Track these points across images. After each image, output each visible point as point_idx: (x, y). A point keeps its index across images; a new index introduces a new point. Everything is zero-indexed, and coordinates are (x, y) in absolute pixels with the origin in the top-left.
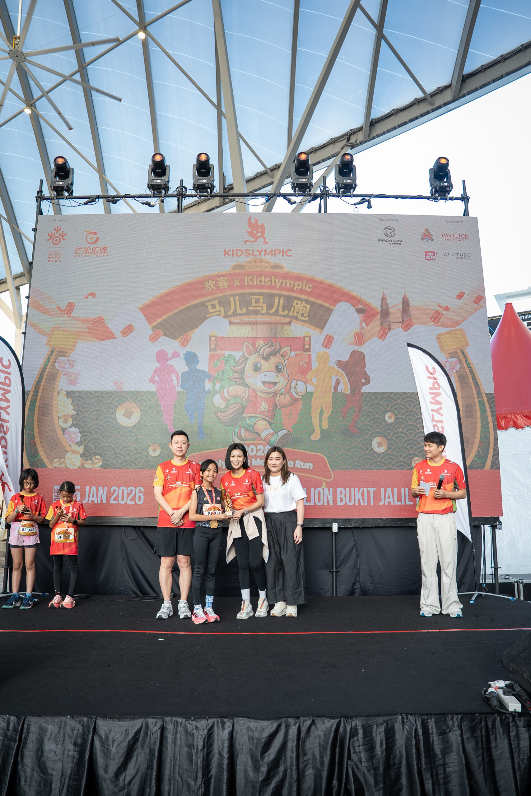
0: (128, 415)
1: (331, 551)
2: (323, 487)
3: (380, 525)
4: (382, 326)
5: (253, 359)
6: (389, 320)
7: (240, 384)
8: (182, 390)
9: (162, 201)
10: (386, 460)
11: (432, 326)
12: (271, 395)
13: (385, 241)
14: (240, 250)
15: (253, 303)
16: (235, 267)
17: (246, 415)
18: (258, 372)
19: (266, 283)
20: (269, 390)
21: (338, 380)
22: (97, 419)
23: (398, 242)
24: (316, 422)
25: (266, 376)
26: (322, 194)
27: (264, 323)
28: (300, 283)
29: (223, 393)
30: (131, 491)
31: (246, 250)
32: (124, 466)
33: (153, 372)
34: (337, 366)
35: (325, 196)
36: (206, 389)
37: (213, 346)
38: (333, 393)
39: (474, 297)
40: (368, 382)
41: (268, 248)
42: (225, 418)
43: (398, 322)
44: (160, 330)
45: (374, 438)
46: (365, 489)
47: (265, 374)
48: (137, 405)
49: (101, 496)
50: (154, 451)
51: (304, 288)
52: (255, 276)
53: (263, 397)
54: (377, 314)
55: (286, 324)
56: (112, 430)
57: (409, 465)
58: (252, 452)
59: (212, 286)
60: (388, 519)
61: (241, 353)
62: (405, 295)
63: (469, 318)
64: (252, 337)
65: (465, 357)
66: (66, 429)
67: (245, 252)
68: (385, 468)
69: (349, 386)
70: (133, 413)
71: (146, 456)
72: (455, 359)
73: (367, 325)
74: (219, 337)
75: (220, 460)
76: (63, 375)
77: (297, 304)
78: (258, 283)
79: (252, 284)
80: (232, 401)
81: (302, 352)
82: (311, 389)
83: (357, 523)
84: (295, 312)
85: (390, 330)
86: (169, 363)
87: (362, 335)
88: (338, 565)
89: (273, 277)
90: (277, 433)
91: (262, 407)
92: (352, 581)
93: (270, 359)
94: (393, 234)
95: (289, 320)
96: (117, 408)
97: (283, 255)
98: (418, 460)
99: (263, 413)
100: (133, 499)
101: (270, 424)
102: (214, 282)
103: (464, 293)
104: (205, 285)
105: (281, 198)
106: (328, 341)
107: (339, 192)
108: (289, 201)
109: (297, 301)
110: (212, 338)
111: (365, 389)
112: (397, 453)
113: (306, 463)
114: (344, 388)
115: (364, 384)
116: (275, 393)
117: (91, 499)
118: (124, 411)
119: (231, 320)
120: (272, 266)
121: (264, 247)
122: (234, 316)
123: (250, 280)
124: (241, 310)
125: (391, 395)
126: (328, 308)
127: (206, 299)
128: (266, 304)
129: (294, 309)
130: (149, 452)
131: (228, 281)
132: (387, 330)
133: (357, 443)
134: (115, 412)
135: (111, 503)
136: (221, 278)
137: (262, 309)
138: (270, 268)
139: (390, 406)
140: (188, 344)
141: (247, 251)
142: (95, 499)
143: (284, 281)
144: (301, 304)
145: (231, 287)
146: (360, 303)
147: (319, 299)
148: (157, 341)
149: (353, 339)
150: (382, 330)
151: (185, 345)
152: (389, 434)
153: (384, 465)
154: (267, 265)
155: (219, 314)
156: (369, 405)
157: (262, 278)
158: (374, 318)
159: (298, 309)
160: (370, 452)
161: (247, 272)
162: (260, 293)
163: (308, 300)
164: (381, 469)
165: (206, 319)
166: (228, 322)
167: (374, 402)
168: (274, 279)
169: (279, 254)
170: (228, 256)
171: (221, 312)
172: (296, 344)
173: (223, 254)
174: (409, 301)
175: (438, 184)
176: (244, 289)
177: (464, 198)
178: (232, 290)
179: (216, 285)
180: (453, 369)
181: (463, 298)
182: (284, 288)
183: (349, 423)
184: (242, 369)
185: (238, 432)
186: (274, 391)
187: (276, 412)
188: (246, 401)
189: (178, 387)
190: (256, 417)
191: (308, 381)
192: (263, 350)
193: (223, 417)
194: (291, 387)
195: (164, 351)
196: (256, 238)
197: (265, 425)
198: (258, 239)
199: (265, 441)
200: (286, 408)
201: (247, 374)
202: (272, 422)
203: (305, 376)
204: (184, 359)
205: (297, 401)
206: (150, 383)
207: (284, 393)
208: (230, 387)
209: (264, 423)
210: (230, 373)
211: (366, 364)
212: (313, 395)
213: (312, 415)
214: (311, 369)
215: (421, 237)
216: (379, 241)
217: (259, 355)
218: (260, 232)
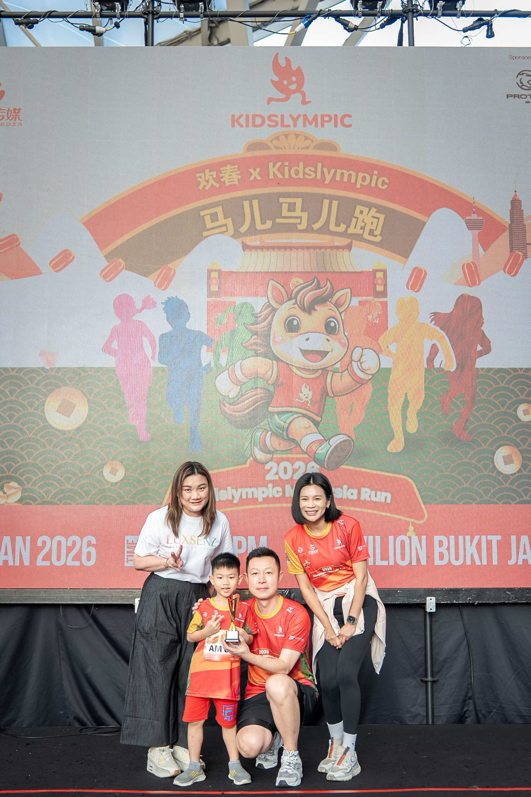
0: (66, 409)
1: (423, 645)
2: (409, 534)
3: (509, 600)
4: (512, 250)
5: (284, 310)
6: (525, 239)
7: (262, 355)
8: (161, 365)
9: (117, 25)
10: (519, 486)
12: (317, 375)
13: (519, 96)
14: (260, 116)
15: (285, 213)
16: (253, 146)
17: (275, 409)
18: (293, 334)
19: (307, 176)
20: (313, 364)
21: (434, 347)
22: (11, 417)
24: (396, 421)
25: (307, 339)
26: (405, 12)
27: (303, 248)
28: (366, 174)
29: (233, 371)
30: (74, 543)
31: (270, 117)
32: (60, 500)
33: (108, 334)
34: (433, 322)
35: (410, 15)
36: (203, 366)
37: (214, 288)
38: (427, 370)
40: (487, 350)
41: (310, 111)
42: (237, 414)
44: (120, 260)
45: (497, 448)
46: (484, 538)
47: (306, 336)
48: (82, 392)
49: (20, 553)
50: (114, 472)
51: (373, 184)
52: (286, 163)
53: (303, 378)
54: (503, 229)
55: (343, 248)
56: (38, 437)
58: (286, 472)
59: (212, 182)
60: (523, 590)
61: (263, 301)
64: (281, 272)
67: (269, 119)
68: (518, 500)
69: (454, 358)
70: (75, 406)
71: (99, 481)
73: (485, 250)
74: (226, 272)
75: (229, 488)
77: (361, 212)
78: (293, 175)
80: (250, 385)
81: (371, 298)
82: (387, 362)
83: (470, 596)
84: (358, 227)
85: (526, 258)
86: (137, 317)
87: (476, 267)
88: (435, 670)
89: (319, 165)
90: (329, 440)
91: (301, 395)
92: (461, 698)
93: (315, 310)
95: (349, 241)
96: (46, 396)
97: (336, 125)
99: (303, 406)
100: (78, 557)
101: (316, 424)
102: (214, 174)
104: (199, 179)
105: (332, 19)
106: (417, 279)
107: (435, 8)
108: (346, 25)
109: (362, 208)
110: (212, 273)
111: (482, 363)
113: (378, 493)
114: (444, 361)
115: (481, 354)
116: (325, 370)
117: (2, 558)
118: (59, 404)
119: (245, 241)
120: (316, 145)
121: (302, 110)
122: (251, 235)
123: (278, 170)
124: (262, 224)
125: (528, 372)
126: (416, 219)
127: (201, 205)
128: (307, 213)
129: (357, 221)
130: (104, 474)
131: (239, 172)
132: (521, 259)
133: (468, 456)
134: (43, 404)
135: (38, 564)
136: (226, 166)
137: (299, 222)
138: (313, 149)
139: (526, 393)
140: (170, 285)
141: (272, 118)
142: (10, 558)
143: (339, 172)
144: (369, 212)
145: (245, 183)
146: (474, 210)
147: (400, 203)
148: (115, 279)
149: (461, 275)
150: (512, 258)
151: (165, 285)
152: (524, 441)
153: (515, 496)
154: (308, 142)
155: (225, 232)
156: (489, 390)
157: (298, 166)
158: (497, 237)
159: (363, 222)
160: (491, 474)
161: (272, 156)
162: (297, 193)
163: (381, 206)
164: (510, 503)
165: (202, 241)
166: (240, 245)
167: (497, 386)
168: (320, 167)
169: (330, 124)
170: (239, 127)
171: (227, 228)
172: (360, 284)
173: (230, 122)
176: (267, 186)
178: (246, 188)
179: (218, 179)
182: (339, 185)
183: (454, 422)
184: (266, 329)
185: (261, 439)
186: (322, 367)
187: (326, 403)
188: (273, 385)
189: (154, 360)
190: (291, 412)
191: (383, 348)
192: (303, 294)
193: (233, 412)
194: (352, 360)
195: (127, 297)
196: (288, 94)
197: (307, 426)
198: (292, 96)
199: (308, 455)
200: (345, 396)
201: (274, 337)
202: (319, 421)
203: (376, 340)
204: (164, 311)
205: (362, 384)
206: (104, 353)
207: (340, 371)
208: (245, 360)
209: (305, 422)
210: (245, 335)
211: (483, 319)
212: (390, 374)
213: (389, 408)
214: (387, 329)
216: (508, 96)
217: (296, 303)
218: (294, 83)
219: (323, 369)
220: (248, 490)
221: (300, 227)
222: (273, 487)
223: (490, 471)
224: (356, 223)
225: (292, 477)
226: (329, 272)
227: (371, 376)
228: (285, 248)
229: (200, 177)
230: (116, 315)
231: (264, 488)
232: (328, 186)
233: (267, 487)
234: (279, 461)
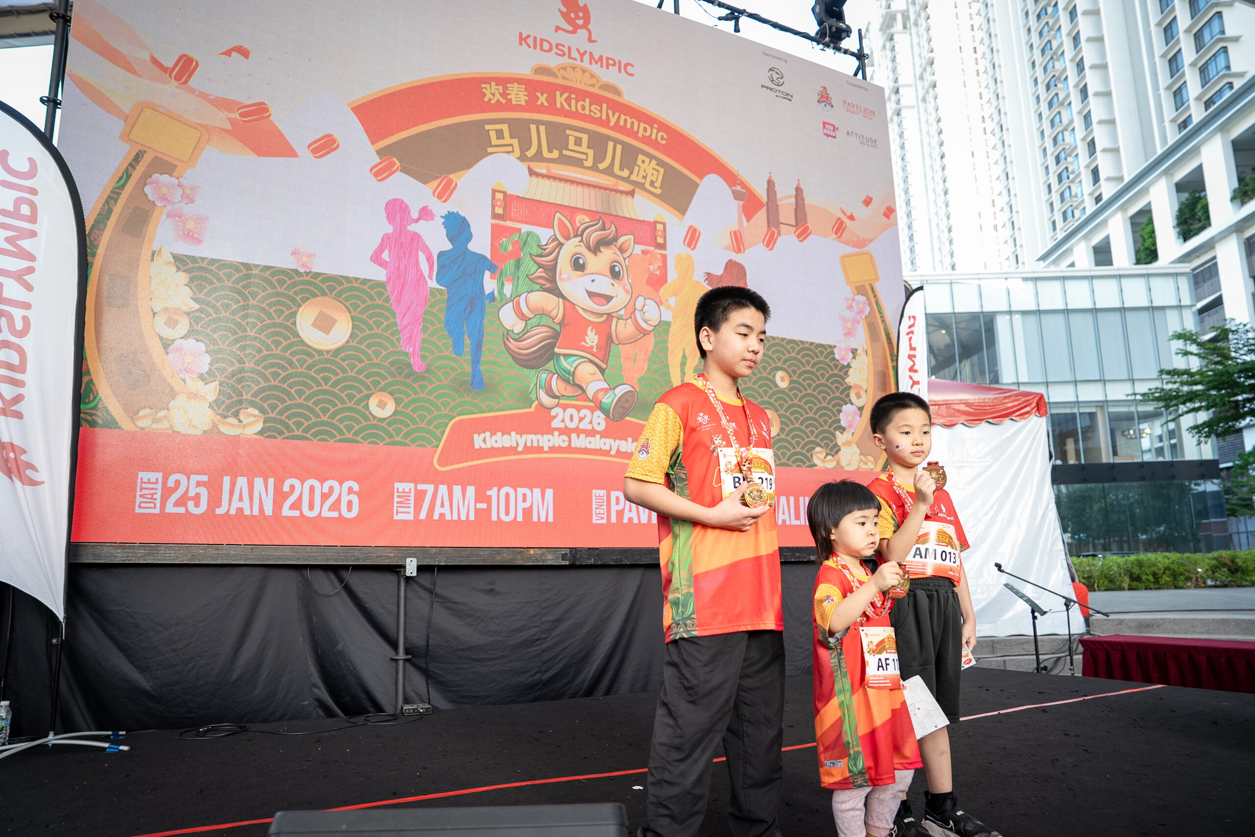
0: (324, 324)
4: (768, 226)
5: (572, 247)
6: (778, 218)
8: (439, 287)
11: (833, 240)
12: (601, 319)
13: (771, 89)
14: (548, 42)
15: (571, 145)
16: (540, 70)
17: (561, 351)
18: (580, 273)
19: (592, 114)
20: (598, 307)
23: (788, 97)
25: (593, 281)
27: (589, 185)
28: (647, 126)
29: (518, 303)
30: (331, 489)
31: (557, 45)
32: (315, 436)
33: (379, 241)
34: (707, 282)
36: (486, 294)
37: (499, 211)
39: (883, 209)
41: (596, 50)
43: (790, 225)
44: (395, 159)
47: (592, 277)
48: (345, 306)
49: (260, 499)
50: (382, 405)
51: (653, 137)
52: (573, 96)
53: (588, 321)
54: (762, 205)
55: (626, 193)
56: (288, 354)
57: (808, 460)
58: (572, 420)
59: (497, 96)
61: (549, 232)
62: (799, 184)
63: (878, 238)
64: (568, 207)
65: (875, 296)
66: (173, 341)
70: (334, 321)
71: (364, 415)
72: (864, 297)
73: (748, 220)
74: (510, 195)
75: (513, 433)
76: (164, 216)
77: (643, 162)
78: (580, 110)
79: (569, 109)
80: (535, 321)
81: (651, 249)
82: (667, 316)
84: (641, 176)
85: (780, 235)
86: (412, 228)
87: (741, 236)
89: (604, 106)
90: (614, 389)
91: (587, 339)
93: (600, 251)
94: (781, 81)
95: (631, 187)
96: (300, 306)
97: (620, 71)
98: (820, 452)
99: (589, 350)
100: (336, 506)
101: (602, 371)
102: (501, 88)
103: (871, 199)
104: (484, 90)
106: (692, 238)
109: (643, 158)
110: (497, 194)
112: (793, 440)
116: (610, 316)
117: (236, 504)
118: (315, 316)
119: (532, 167)
121: (589, 47)
122: (538, 161)
123: (565, 100)
124: (549, 152)
126: (691, 180)
127: (486, 118)
128: (592, 151)
129: (639, 169)
130: (370, 407)
131: (526, 93)
132: (776, 235)
134: (293, 315)
135: (284, 514)
136: (513, 83)
138: (601, 87)
139: (782, 361)
140: (451, 198)
142: (245, 505)
143: (623, 117)
144: (649, 163)
145: (531, 105)
146: (738, 182)
147: (678, 161)
148: (388, 179)
149: (730, 241)
150: (769, 233)
151: (445, 197)
152: (781, 406)
154: (594, 81)
155: (511, 152)
157: (585, 102)
158: (757, 211)
159: (645, 171)
161: (559, 85)
162: (583, 128)
163: (661, 160)
165: (486, 156)
166: (526, 170)
168: (605, 108)
171: (513, 149)
172: (643, 233)
173: (517, 39)
174: (805, 194)
175: (833, 21)
176: (554, 114)
177: (860, 56)
178: (533, 111)
179: (504, 95)
180: (861, 312)
181: (870, 206)
182: (622, 130)
184: (553, 263)
185: (547, 382)
186: (607, 312)
187: (611, 349)
188: (561, 324)
189: (431, 279)
190: (577, 356)
191: (663, 301)
192: (589, 233)
193: (517, 349)
194: (635, 309)
195: (402, 203)
196: (576, 28)
197: (593, 372)
198: (579, 31)
200: (628, 345)
201: (560, 273)
202: (605, 368)
203: (658, 291)
204: (443, 225)
205: (645, 335)
206: (372, 263)
207: (624, 318)
208: (531, 294)
209: (592, 368)
210: (530, 267)
212: (670, 328)
213: (669, 361)
214: (666, 281)
215: (817, 98)
216: (762, 86)
217: (582, 241)
218: (581, 18)
219: (608, 314)
220: (532, 436)
221: (586, 164)
222: (560, 435)
224: (638, 172)
225: (579, 425)
226: (613, 215)
227: (653, 328)
228: (571, 182)
229: (486, 88)
230: (388, 220)
231: (549, 436)
232: (612, 128)
233: (553, 435)
234: (565, 407)
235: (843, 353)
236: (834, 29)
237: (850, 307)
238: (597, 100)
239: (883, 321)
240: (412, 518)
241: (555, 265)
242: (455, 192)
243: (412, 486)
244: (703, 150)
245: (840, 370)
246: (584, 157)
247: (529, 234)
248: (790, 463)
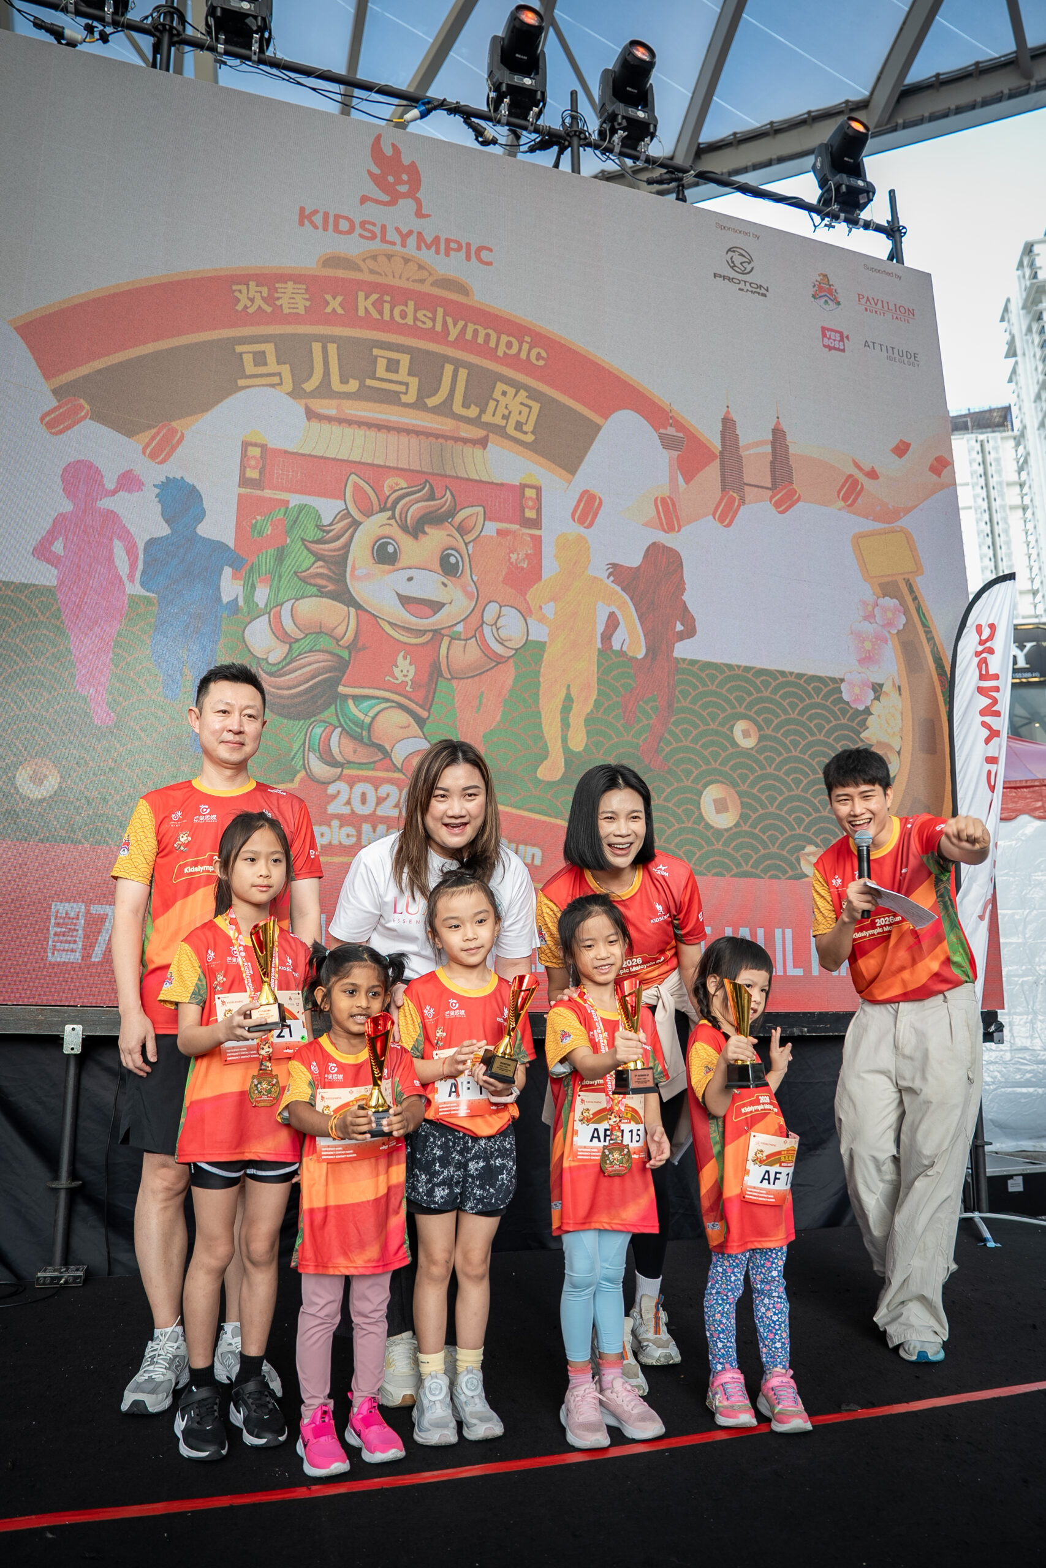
4: (723, 489)
5: (374, 527)
6: (741, 477)
7: (334, 596)
10: (737, 848)
11: (840, 509)
12: (423, 639)
13: (730, 279)
14: (347, 219)
15: (381, 371)
16: (330, 261)
17: (348, 691)
18: (387, 567)
19: (419, 324)
20: (418, 620)
21: (612, 615)
23: (760, 291)
24: (551, 729)
25: (410, 579)
26: (567, 137)
27: (408, 431)
28: (511, 339)
29: (278, 616)
31: (363, 224)
33: (47, 525)
34: (612, 578)
35: (574, 141)
36: (225, 601)
37: (253, 474)
38: (601, 652)
39: (931, 459)
40: (690, 631)
41: (429, 229)
43: (762, 487)
44: (82, 401)
45: (705, 786)
47: (409, 573)
50: (37, 779)
51: (523, 355)
52: (387, 298)
53: (400, 642)
54: (712, 456)
55: (474, 442)
57: (793, 868)
58: (364, 801)
59: (259, 302)
61: (337, 505)
62: (778, 423)
63: (921, 506)
64: (372, 465)
65: (915, 599)
67: (362, 227)
68: (735, 870)
69: (642, 638)
71: (6, 795)
72: (895, 600)
73: (687, 482)
74: (274, 450)
77: (504, 393)
78: (397, 318)
79: (378, 317)
80: (306, 644)
81: (515, 527)
82: (539, 632)
84: (499, 414)
85: (744, 503)
86: (105, 503)
87: (674, 504)
89: (440, 311)
91: (396, 671)
93: (425, 533)
94: (749, 268)
95: (482, 433)
97: (468, 258)
99: (398, 689)
101: (421, 722)
102: (265, 291)
103: (908, 445)
104: (237, 294)
106: (588, 509)
107: (610, 142)
108: (477, 132)
109: (505, 387)
110: (250, 448)
111: (683, 650)
112: (764, 833)
113: (521, 847)
114: (627, 641)
115: (681, 637)
116: (437, 634)
119: (310, 405)
120: (437, 280)
121: (417, 224)
122: (322, 397)
123: (373, 305)
124: (342, 382)
125: (748, 673)
126: (589, 419)
127: (238, 335)
128: (417, 379)
129: (497, 405)
130: (17, 783)
131: (307, 296)
132: (736, 504)
133: (663, 796)
136: (285, 282)
137: (404, 391)
138: (432, 285)
139: (745, 703)
140: (172, 457)
141: (367, 226)
143: (471, 328)
144: (516, 395)
145: (316, 313)
146: (671, 421)
147: (564, 392)
148: (69, 431)
149: (654, 513)
150: (724, 501)
151: (163, 456)
152: (744, 777)
153: (731, 864)
154: (423, 274)
155: (278, 384)
156: (693, 694)
157: (406, 306)
158: (704, 466)
159: (506, 408)
160: (696, 826)
161: (364, 282)
162: (403, 346)
163: (535, 390)
164: (724, 876)
165: (235, 392)
166: (302, 411)
167: (706, 689)
168: (442, 315)
169: (459, 254)
170: (311, 227)
171: (281, 379)
172: (500, 503)
173: (296, 218)
174: (788, 438)
175: (845, 180)
176: (354, 326)
177: (893, 231)
178: (318, 323)
179: (270, 300)
180: (889, 624)
181: (906, 456)
182: (471, 346)
183: (642, 739)
184: (341, 552)
185: (322, 739)
186: (433, 628)
187: (439, 687)
188: (352, 647)
189: (132, 581)
190: (378, 698)
191: (532, 609)
192: (405, 505)
193: (274, 687)
194: (483, 622)
195: (91, 466)
196: (396, 197)
197: (404, 724)
198: (401, 201)
199: (404, 774)
200: (469, 680)
201: (354, 568)
202: (425, 717)
203: (523, 594)
204: (157, 499)
205: (499, 663)
206: (35, 559)
207: (462, 637)
208: (301, 601)
209: (402, 717)
210: (301, 558)
211: (684, 583)
212: (544, 651)
213: (541, 706)
214: (540, 579)
215: (812, 291)
216: (715, 275)
217: (393, 517)
218: (405, 183)
219: (435, 631)
221: (404, 399)
222: (341, 827)
223: (694, 823)
224: (496, 409)
225: (375, 810)
226: (450, 476)
227: (514, 652)
228: (379, 427)
229: (240, 291)
230: (65, 493)
231: (323, 827)
232: (455, 344)
233: (329, 826)
234: (352, 782)
235: (857, 690)
236: (844, 189)
237: (869, 617)
238: (425, 302)
239: (931, 639)
240: (79, 960)
241: (345, 557)
242: (180, 448)
243: (81, 907)
244: (610, 373)
245: (851, 719)
246: (403, 388)
247: (302, 508)
248: (758, 872)
